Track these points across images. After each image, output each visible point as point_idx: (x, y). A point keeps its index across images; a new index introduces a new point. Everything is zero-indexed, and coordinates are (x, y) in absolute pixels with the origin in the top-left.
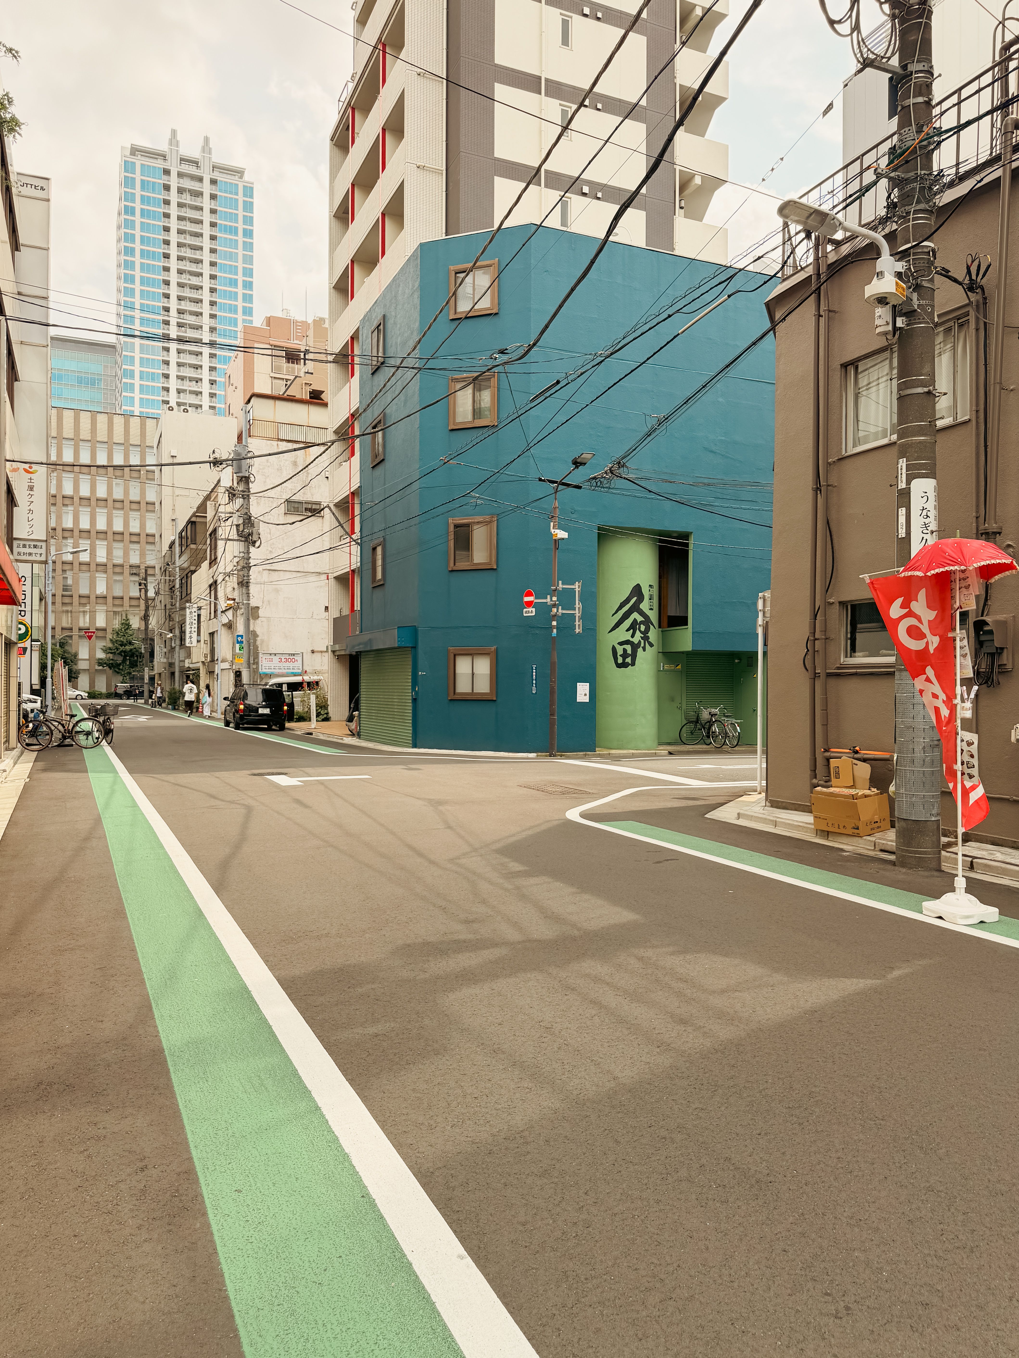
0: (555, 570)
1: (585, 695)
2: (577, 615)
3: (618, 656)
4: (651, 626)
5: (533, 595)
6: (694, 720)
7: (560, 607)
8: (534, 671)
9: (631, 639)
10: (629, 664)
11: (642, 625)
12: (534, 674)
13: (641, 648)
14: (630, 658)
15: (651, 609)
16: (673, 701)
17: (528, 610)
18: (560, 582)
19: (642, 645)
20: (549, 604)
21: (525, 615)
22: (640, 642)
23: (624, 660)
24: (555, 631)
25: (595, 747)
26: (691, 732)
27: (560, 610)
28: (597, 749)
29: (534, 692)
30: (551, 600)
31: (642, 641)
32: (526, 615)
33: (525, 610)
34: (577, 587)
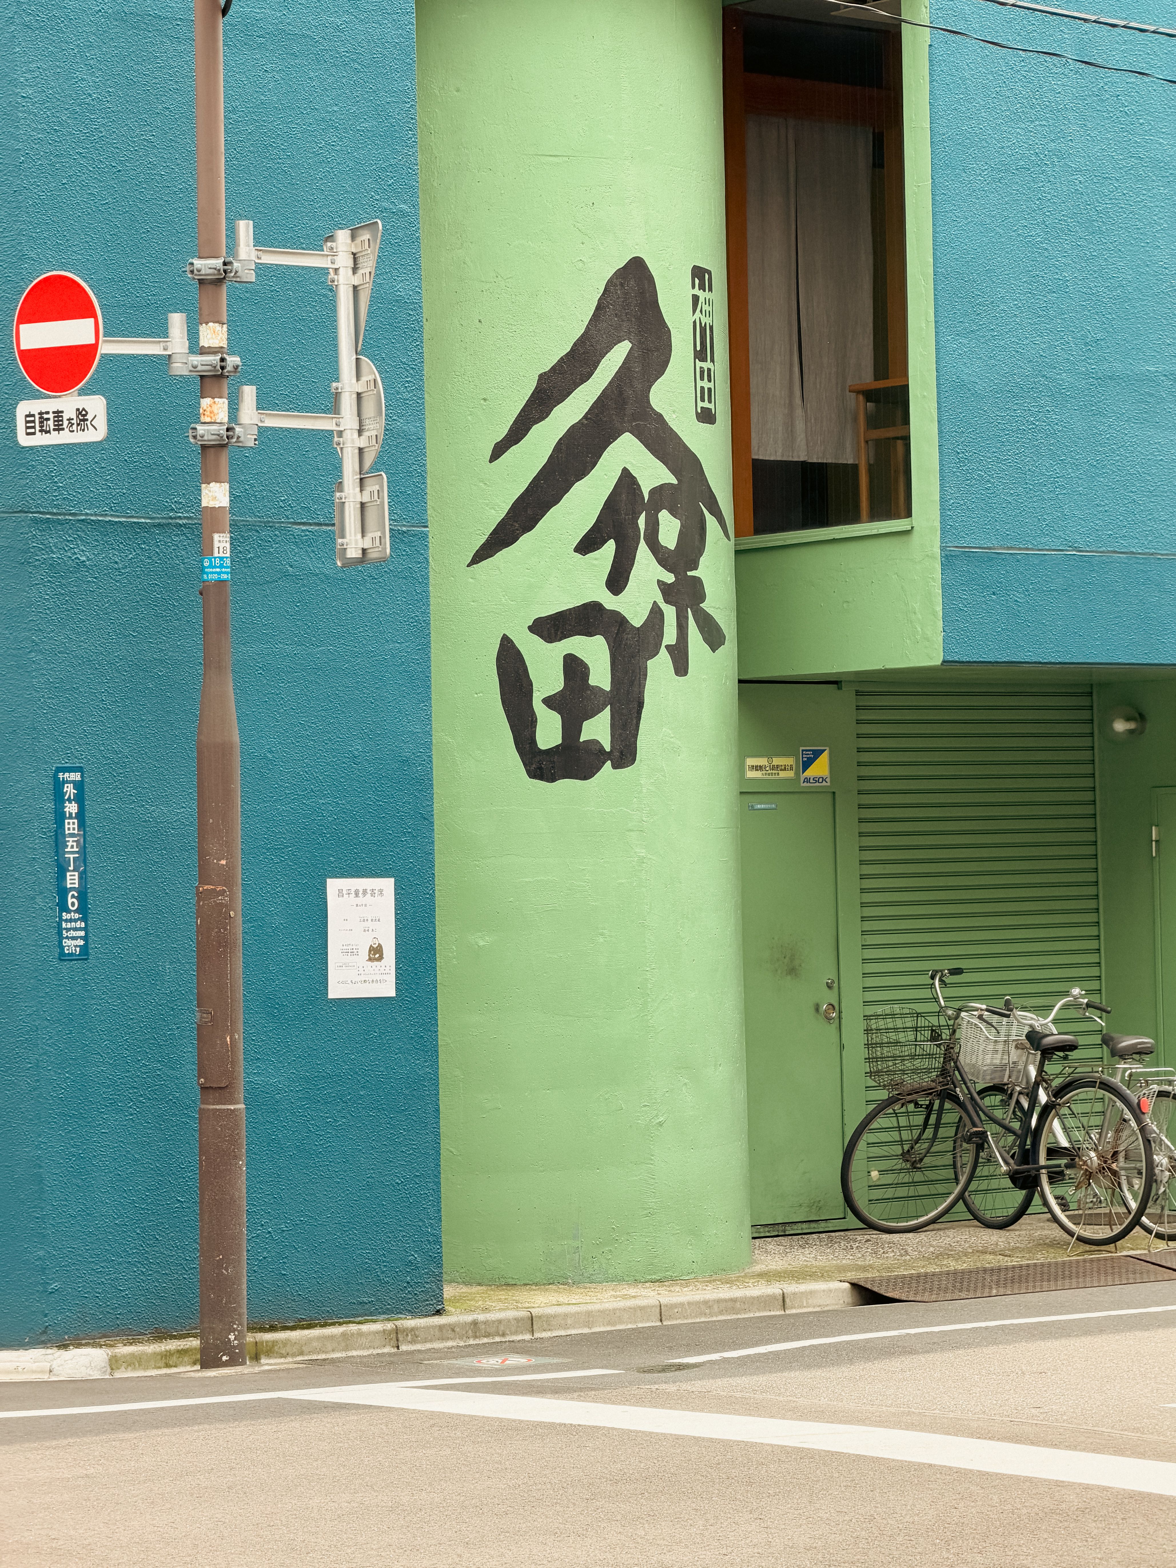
0: (212, 151)
1: (376, 953)
2: (350, 443)
3: (538, 706)
4: (711, 521)
5: (87, 311)
6: (926, 1080)
7: (249, 393)
8: (72, 808)
9: (610, 602)
10: (607, 756)
11: (664, 516)
12: (71, 826)
13: (663, 653)
14: (606, 715)
15: (706, 417)
16: (793, 971)
17: (49, 405)
18: (245, 229)
19: (670, 636)
20: (179, 368)
21: (24, 440)
22: (656, 614)
23: (571, 729)
24: (221, 543)
25: (439, 1280)
26: (905, 1156)
27: (249, 413)
28: (449, 1291)
29: (72, 945)
30: (195, 348)
31: (670, 613)
32: (39, 440)
33: (24, 408)
34: (344, 261)
